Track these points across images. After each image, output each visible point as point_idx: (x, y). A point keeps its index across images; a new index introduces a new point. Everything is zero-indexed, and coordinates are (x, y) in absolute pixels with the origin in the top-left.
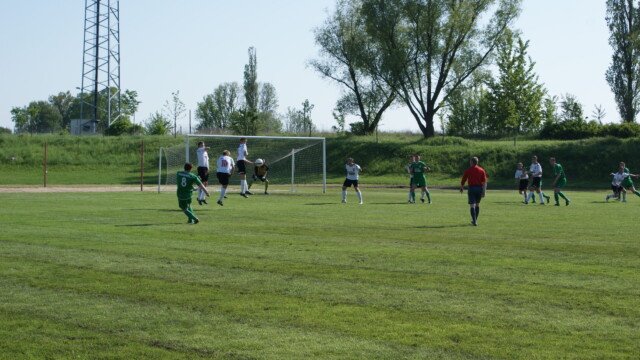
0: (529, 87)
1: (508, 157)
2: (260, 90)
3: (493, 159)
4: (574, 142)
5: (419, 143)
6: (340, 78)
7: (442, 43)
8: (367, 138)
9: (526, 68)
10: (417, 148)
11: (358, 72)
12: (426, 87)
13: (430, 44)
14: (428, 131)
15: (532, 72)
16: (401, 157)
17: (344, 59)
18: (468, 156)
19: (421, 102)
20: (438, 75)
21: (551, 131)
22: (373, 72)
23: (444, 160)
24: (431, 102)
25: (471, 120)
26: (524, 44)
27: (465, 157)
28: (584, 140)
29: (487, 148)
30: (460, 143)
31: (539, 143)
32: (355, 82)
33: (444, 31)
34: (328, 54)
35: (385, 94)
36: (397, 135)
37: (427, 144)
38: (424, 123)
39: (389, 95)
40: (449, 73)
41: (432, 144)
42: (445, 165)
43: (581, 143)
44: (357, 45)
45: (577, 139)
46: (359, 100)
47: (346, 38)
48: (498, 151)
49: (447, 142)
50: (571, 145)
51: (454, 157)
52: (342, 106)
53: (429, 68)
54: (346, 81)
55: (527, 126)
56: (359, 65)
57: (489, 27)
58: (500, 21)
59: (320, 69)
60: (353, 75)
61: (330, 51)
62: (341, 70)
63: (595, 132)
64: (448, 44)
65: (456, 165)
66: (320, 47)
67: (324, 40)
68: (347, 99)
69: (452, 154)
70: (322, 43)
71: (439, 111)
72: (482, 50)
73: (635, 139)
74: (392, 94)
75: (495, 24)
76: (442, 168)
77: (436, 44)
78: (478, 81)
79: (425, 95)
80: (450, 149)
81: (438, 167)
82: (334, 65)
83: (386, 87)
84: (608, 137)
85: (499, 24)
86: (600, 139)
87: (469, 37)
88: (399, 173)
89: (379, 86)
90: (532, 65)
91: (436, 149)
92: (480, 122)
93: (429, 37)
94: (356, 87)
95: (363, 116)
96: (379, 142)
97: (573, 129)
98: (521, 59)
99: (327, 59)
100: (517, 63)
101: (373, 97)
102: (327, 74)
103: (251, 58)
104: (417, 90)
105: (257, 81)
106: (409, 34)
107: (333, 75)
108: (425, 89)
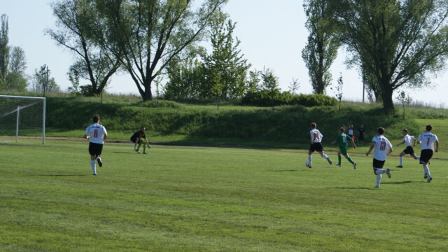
0: (235, 61)
1: (211, 119)
2: (11, 52)
3: (199, 121)
4: (269, 108)
5: (137, 105)
6: (73, 46)
7: (161, 21)
8: (95, 99)
9: (233, 45)
10: (135, 109)
11: (88, 42)
12: (147, 58)
13: (150, 20)
14: (146, 95)
15: (238, 49)
16: (121, 116)
17: (77, 30)
18: (178, 117)
19: (141, 70)
20: (157, 47)
21: (251, 99)
22: (102, 43)
23: (158, 120)
24: (150, 70)
25: (186, 87)
26: (232, 24)
27: (176, 118)
28: (275, 107)
29: (195, 111)
30: (173, 107)
31: (239, 108)
32: (86, 51)
33: (163, 11)
34: (64, 25)
35: (112, 61)
36: (123, 97)
37: (144, 106)
38: (143, 88)
39: (115, 63)
40: (167, 46)
41: (148, 107)
42: (158, 123)
43: (273, 109)
44: (88, 19)
45: (271, 106)
46: (87, 66)
47: (79, 11)
48: (204, 114)
49: (161, 105)
50: (265, 111)
51: (166, 118)
52: (75, 71)
53: (149, 41)
54: (78, 49)
55: (233, 93)
56: (89, 36)
57: (201, 10)
58: (211, 5)
59: (56, 37)
60: (84, 45)
61: (65, 22)
62: (73, 39)
63: (287, 101)
64: (165, 22)
65: (168, 125)
66: (56, 18)
67: (61, 13)
68: (79, 65)
69: (165, 115)
70: (59, 16)
71: (156, 79)
72: (195, 28)
73: (318, 108)
74: (118, 62)
75: (206, 7)
76: (156, 127)
77: (156, 21)
78: (192, 54)
79: (145, 65)
80: (163, 110)
81: (153, 126)
82: (68, 34)
83: (112, 57)
84: (296, 106)
85: (210, 7)
86: (289, 106)
87: (184, 17)
88: (119, 130)
89: (107, 55)
90: (239, 42)
91: (152, 111)
92: (193, 89)
93: (150, 15)
94: (86, 55)
95: (92, 79)
96: (104, 102)
97: (270, 98)
98: (229, 36)
99: (63, 29)
100: (226, 40)
101: (102, 64)
102: (61, 43)
103: (3, 24)
104: (138, 60)
105: (9, 44)
106: (133, 11)
107: (67, 44)
108: (145, 59)
